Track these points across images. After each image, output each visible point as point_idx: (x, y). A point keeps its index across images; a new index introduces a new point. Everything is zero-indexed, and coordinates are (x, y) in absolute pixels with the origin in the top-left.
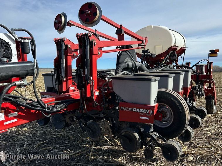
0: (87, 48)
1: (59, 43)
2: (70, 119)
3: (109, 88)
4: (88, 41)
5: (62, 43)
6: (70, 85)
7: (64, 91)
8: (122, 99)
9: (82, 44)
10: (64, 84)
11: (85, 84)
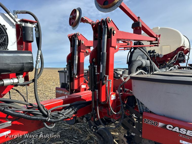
0: (104, 38)
1: (72, 39)
2: (80, 117)
3: (125, 89)
4: (105, 28)
5: (75, 38)
6: (81, 82)
7: (75, 89)
8: (146, 107)
9: (97, 35)
10: (76, 82)
11: (99, 84)
